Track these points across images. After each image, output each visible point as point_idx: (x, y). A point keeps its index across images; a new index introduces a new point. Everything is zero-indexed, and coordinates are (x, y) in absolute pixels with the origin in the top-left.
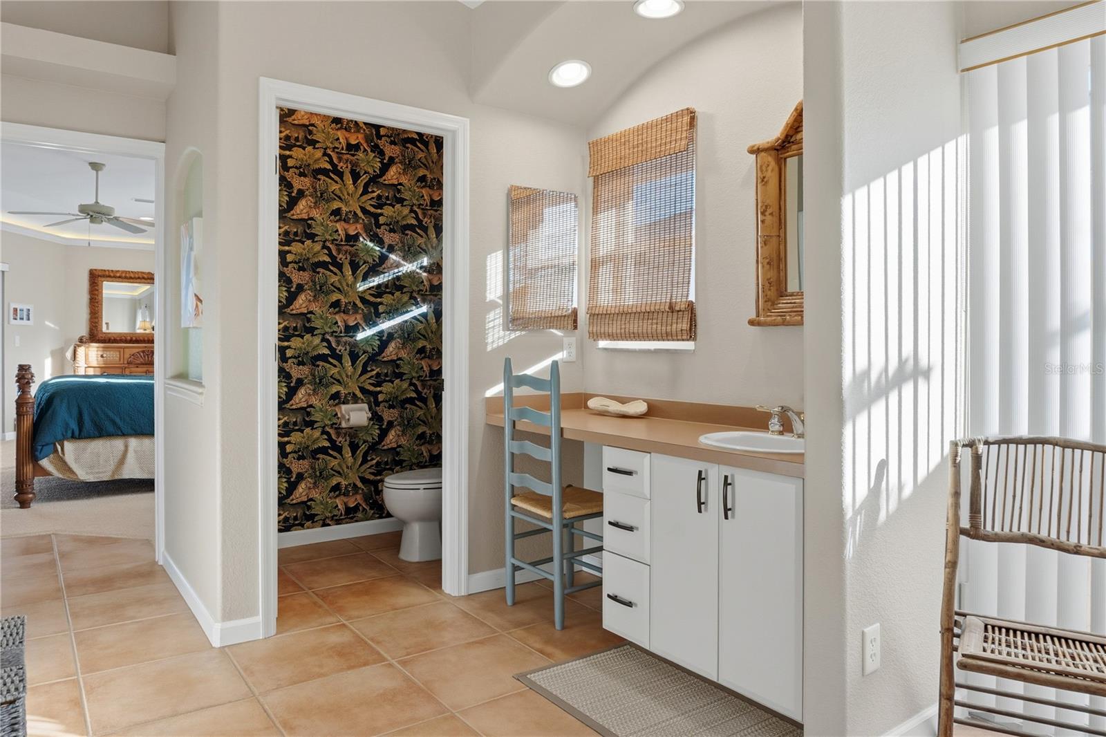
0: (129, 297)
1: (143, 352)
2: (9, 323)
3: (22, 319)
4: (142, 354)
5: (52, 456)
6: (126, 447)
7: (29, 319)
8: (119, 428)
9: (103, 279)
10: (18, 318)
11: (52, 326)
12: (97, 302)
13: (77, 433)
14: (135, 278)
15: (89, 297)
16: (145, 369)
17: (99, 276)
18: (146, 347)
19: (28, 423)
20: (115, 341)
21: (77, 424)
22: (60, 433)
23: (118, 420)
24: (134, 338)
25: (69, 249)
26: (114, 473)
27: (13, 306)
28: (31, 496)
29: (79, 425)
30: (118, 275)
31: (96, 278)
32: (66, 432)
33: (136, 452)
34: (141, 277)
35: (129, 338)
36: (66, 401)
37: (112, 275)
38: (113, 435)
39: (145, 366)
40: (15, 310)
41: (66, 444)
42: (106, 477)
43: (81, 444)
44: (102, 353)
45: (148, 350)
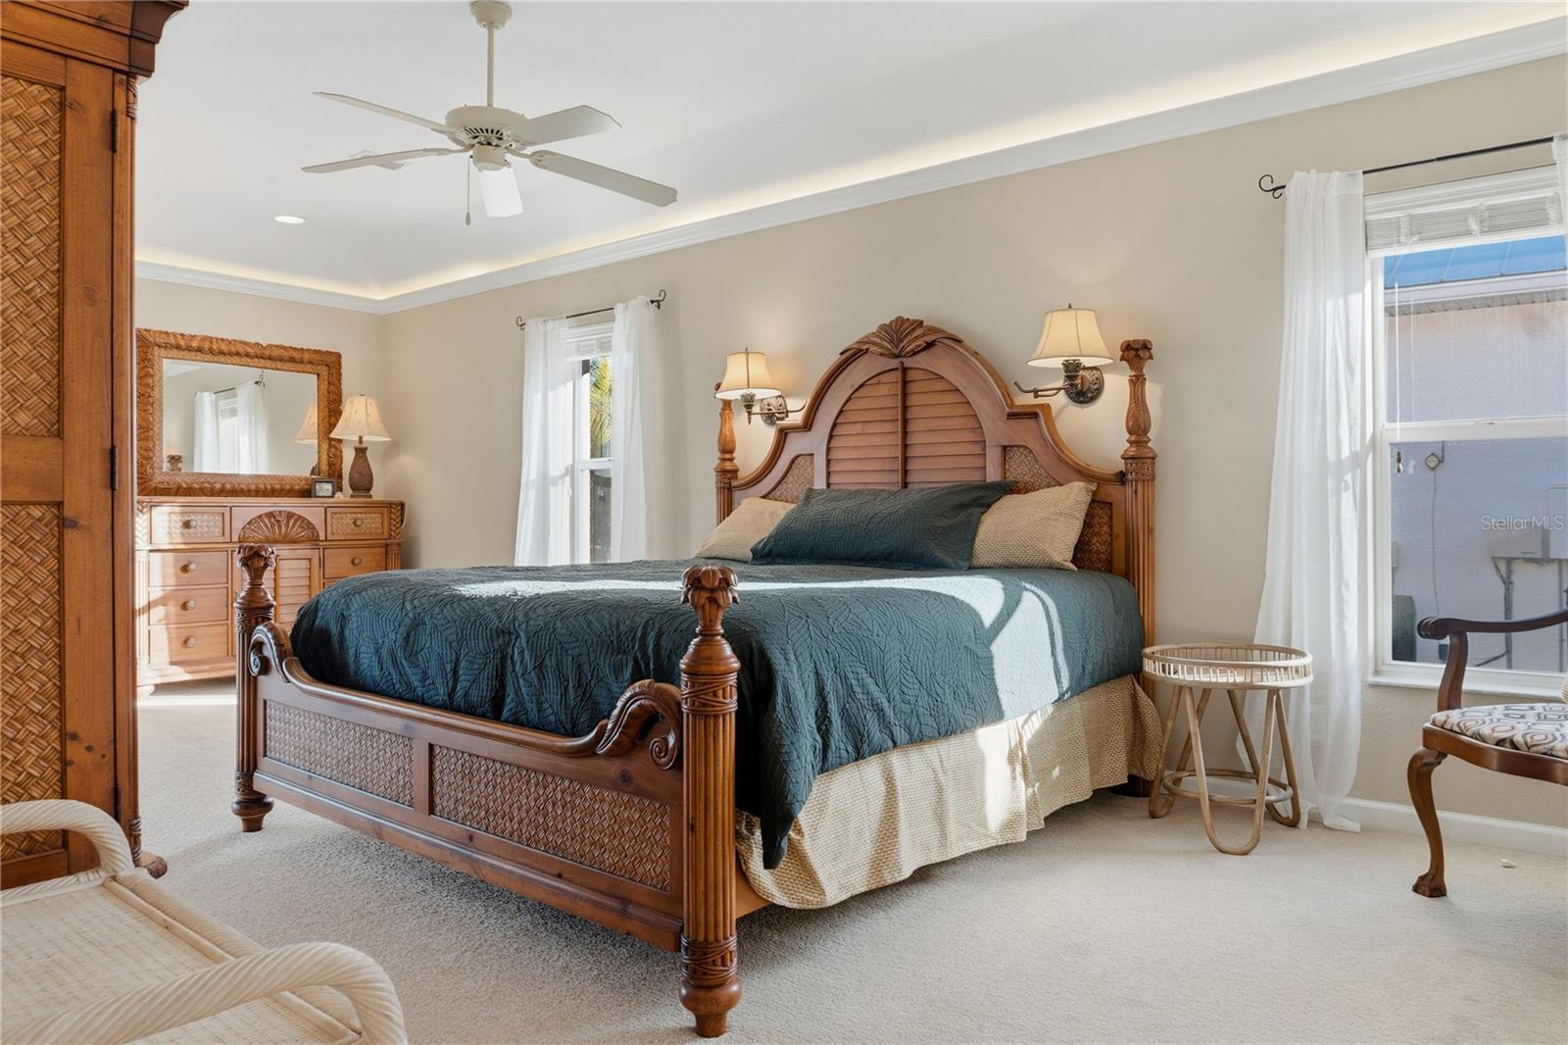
4: (266, 520)
9: (162, 353)
12: (152, 405)
14: (229, 354)
17: (156, 345)
18: (274, 505)
30: (195, 344)
31: (150, 348)
34: (241, 350)
37: (181, 344)
44: (186, 518)
45: (280, 512)
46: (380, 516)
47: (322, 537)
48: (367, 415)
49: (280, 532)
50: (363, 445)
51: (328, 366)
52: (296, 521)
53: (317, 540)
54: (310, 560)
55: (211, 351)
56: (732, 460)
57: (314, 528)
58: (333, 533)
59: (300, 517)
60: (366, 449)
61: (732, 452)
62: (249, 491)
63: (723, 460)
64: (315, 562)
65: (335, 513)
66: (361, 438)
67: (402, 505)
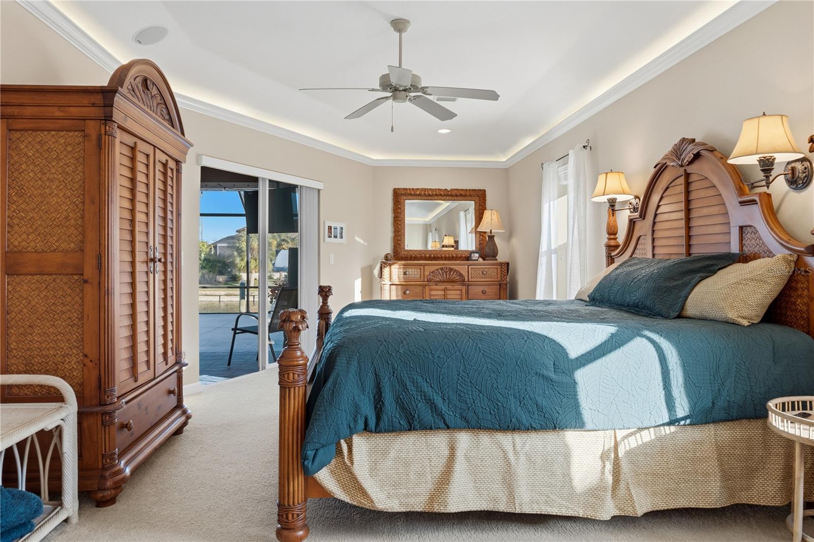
0: (422, 223)
1: (442, 269)
2: (324, 241)
3: (335, 237)
4: (440, 271)
5: (333, 462)
6: (452, 449)
7: (342, 237)
8: (441, 415)
9: (405, 198)
10: (333, 236)
11: (362, 241)
12: (400, 221)
13: (372, 423)
14: (433, 195)
15: (393, 215)
16: (443, 287)
17: (401, 194)
18: (444, 264)
19: (296, 402)
20: (416, 258)
21: (373, 406)
22: (345, 423)
23: (438, 401)
24: (432, 255)
25: (377, 171)
26: (432, 499)
27: (328, 224)
28: (301, 533)
29: (376, 407)
30: (418, 193)
31: (400, 196)
32: (355, 421)
33: (467, 458)
34: (438, 193)
35: (428, 255)
36: (355, 363)
37: (413, 193)
38: (431, 429)
39: (444, 284)
40: (330, 228)
41: (357, 440)
42: (418, 504)
43: (380, 440)
44: (405, 271)
45: (446, 268)
46: (496, 270)
47: (466, 280)
48: (492, 219)
49: (446, 277)
50: (493, 234)
51: (479, 198)
52: (454, 273)
53: (464, 281)
54: (461, 290)
55: (425, 195)
56: (615, 239)
57: (463, 275)
58: (471, 278)
59: (456, 270)
60: (494, 236)
61: (615, 234)
62: (442, 257)
63: (609, 239)
64: (464, 291)
65: (473, 268)
66: (491, 230)
67: (508, 264)
